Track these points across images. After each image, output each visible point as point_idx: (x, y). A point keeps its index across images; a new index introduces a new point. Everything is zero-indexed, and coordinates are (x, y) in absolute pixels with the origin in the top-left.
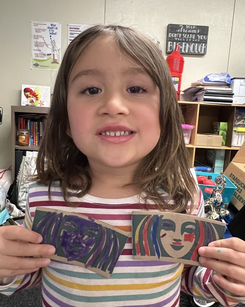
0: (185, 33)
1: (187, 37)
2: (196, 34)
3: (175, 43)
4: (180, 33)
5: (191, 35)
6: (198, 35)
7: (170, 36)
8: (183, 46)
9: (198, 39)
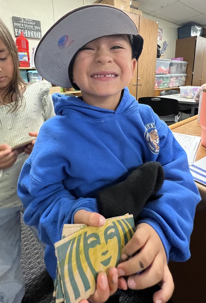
0: (26, 24)
1: (27, 26)
2: (33, 25)
3: (20, 30)
4: (22, 23)
5: (30, 26)
6: (35, 26)
7: (15, 25)
8: (26, 33)
9: (35, 29)
